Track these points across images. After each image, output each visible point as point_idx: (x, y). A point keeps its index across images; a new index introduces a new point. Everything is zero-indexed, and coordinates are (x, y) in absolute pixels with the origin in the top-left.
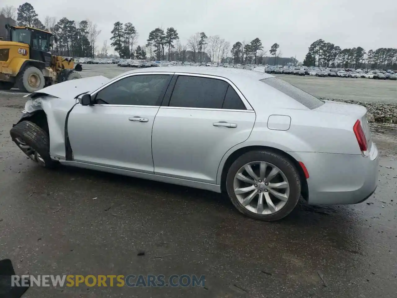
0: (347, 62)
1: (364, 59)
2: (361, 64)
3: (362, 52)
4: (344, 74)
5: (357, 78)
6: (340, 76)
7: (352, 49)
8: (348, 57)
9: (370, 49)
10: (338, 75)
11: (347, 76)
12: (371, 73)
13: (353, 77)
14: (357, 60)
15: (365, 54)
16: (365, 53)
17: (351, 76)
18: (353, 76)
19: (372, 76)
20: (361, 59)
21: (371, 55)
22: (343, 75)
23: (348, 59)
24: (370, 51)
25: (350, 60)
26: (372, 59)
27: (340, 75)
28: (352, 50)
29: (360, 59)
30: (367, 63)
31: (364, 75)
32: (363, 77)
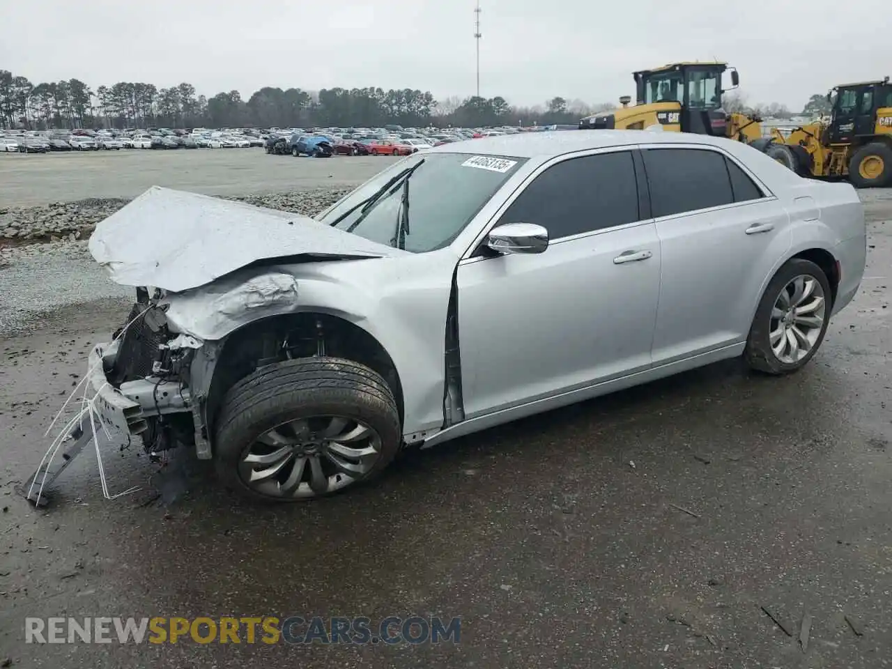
0: (57, 115)
1: (94, 108)
2: (92, 117)
3: (85, 91)
4: (87, 144)
5: (118, 149)
6: (79, 149)
7: (57, 84)
8: (56, 102)
9: (100, 85)
10: (74, 145)
11: (96, 146)
12: (140, 137)
13: (109, 149)
14: (80, 110)
15: (92, 96)
16: (91, 93)
17: (104, 145)
18: (111, 146)
19: (148, 143)
20: (88, 107)
21: (105, 97)
22: (86, 146)
23: (56, 107)
24: (100, 88)
25: (63, 110)
26: (111, 108)
27: (78, 146)
28: (59, 86)
29: (85, 107)
30: (102, 115)
31: (129, 142)
32: (129, 147)
